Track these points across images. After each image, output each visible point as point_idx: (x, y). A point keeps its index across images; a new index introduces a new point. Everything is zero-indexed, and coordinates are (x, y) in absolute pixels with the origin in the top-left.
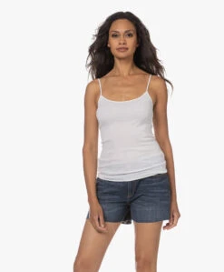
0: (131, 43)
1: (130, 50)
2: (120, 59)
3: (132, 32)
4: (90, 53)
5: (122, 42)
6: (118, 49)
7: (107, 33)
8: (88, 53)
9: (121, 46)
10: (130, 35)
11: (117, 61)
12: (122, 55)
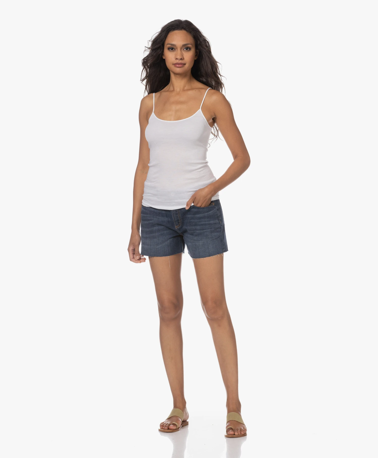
0: (189, 56)
1: (187, 66)
2: (175, 74)
3: (190, 46)
4: (144, 67)
5: (179, 57)
6: (175, 64)
7: (163, 45)
8: (142, 68)
9: (178, 61)
10: (188, 49)
11: (172, 76)
12: (178, 70)
